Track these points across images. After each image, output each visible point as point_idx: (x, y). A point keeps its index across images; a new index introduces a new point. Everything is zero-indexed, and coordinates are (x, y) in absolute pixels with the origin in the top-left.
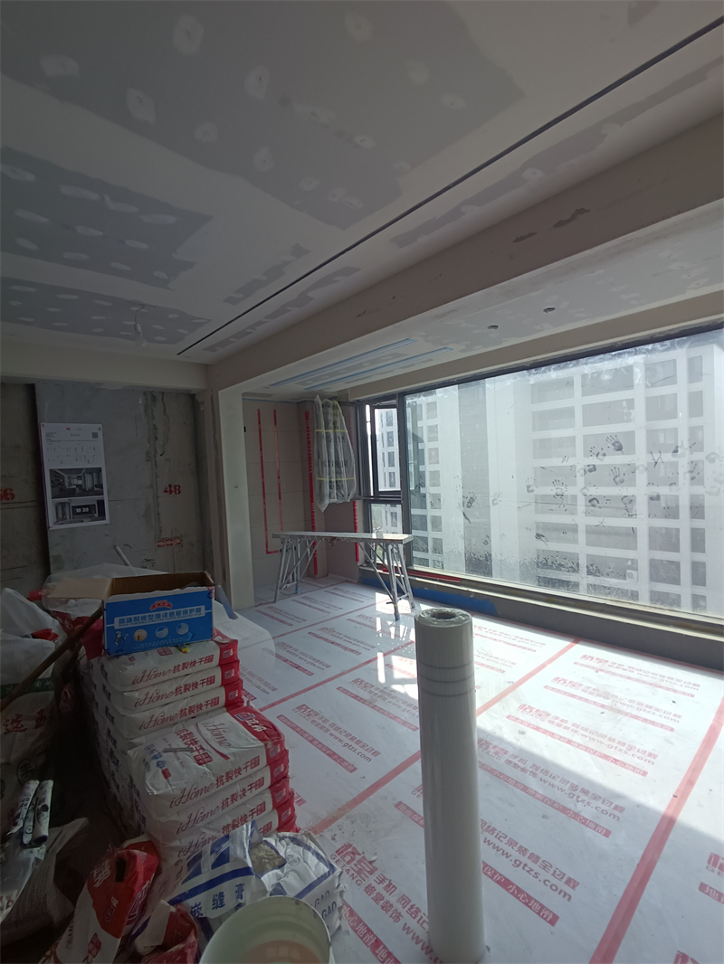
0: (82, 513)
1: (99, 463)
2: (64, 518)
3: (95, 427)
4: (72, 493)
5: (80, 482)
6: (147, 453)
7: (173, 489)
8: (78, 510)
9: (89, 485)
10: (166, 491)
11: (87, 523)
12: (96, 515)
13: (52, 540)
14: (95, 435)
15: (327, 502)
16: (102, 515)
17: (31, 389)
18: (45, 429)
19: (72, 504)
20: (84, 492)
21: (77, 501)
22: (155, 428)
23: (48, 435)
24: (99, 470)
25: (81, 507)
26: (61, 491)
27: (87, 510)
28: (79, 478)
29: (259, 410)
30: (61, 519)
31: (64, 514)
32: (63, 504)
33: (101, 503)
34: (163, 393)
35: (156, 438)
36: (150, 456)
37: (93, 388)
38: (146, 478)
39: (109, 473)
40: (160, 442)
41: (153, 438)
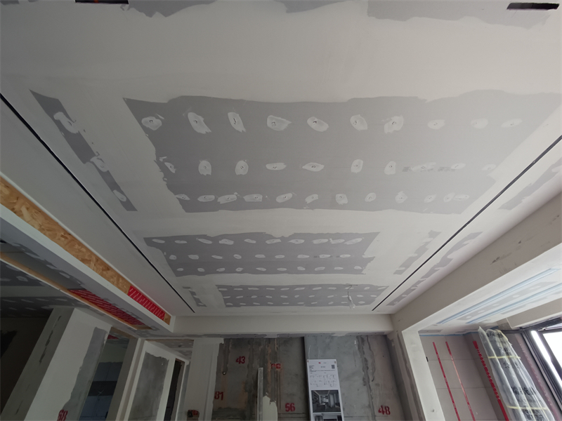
1: (337, 387)
3: (332, 361)
4: (323, 409)
5: (327, 401)
6: (364, 379)
9: (332, 403)
10: (380, 411)
14: (333, 367)
19: (324, 418)
20: (330, 409)
21: (327, 415)
22: (366, 360)
23: (310, 367)
24: (337, 392)
26: (319, 408)
29: (434, 343)
32: (318, 416)
33: (340, 418)
34: (367, 336)
35: (368, 368)
36: (366, 382)
37: (330, 336)
38: (364, 399)
39: (343, 394)
40: (370, 371)
41: (366, 368)
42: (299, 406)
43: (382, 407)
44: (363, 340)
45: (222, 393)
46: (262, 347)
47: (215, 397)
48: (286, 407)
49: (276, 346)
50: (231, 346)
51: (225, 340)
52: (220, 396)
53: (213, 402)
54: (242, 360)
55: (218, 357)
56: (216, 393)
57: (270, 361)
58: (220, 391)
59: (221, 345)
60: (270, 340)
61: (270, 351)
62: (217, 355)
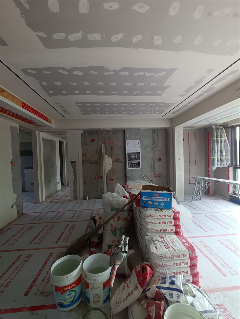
0: (134, 165)
1: (139, 151)
2: (130, 166)
3: (138, 141)
4: (132, 159)
5: (134, 156)
6: (152, 148)
7: (159, 159)
8: (134, 164)
9: (136, 157)
10: (157, 160)
11: (135, 168)
12: (138, 166)
13: (127, 172)
14: (138, 143)
15: (216, 167)
16: (139, 166)
17: (124, 131)
18: (127, 141)
19: (132, 163)
20: (135, 159)
21: (134, 162)
22: (155, 140)
23: (127, 143)
24: (139, 153)
25: (134, 163)
26: (130, 159)
27: (135, 164)
28: (134, 155)
29: (189, 133)
30: (129, 167)
31: (130, 165)
32: (130, 162)
33: (139, 162)
34: (157, 129)
35: (155, 143)
36: (153, 149)
37: (139, 130)
38: (151, 156)
39: (141, 154)
40: (156, 145)
41: (154, 143)
42: (122, 159)
43: (158, 158)
44: (155, 131)
45: (86, 154)
46: (103, 135)
47: (83, 156)
48: (116, 159)
49: (111, 134)
50: (87, 134)
51: (83, 131)
52: (85, 155)
53: (82, 158)
54: (93, 140)
55: (81, 139)
56: (83, 154)
57: (107, 141)
58: (85, 154)
59: (82, 134)
60: (107, 131)
61: (107, 137)
62: (81, 138)
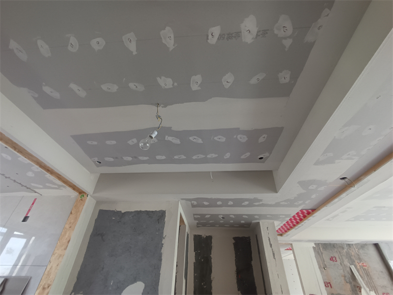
17: (375, 245)
18: (391, 263)
46: (345, 250)
47: (326, 286)
49: (356, 250)
50: (321, 249)
51: (315, 244)
52: (329, 285)
53: (326, 290)
54: (334, 259)
56: (325, 283)
57: (356, 261)
58: (328, 282)
59: (313, 247)
60: (349, 246)
61: (353, 254)
62: (314, 256)
